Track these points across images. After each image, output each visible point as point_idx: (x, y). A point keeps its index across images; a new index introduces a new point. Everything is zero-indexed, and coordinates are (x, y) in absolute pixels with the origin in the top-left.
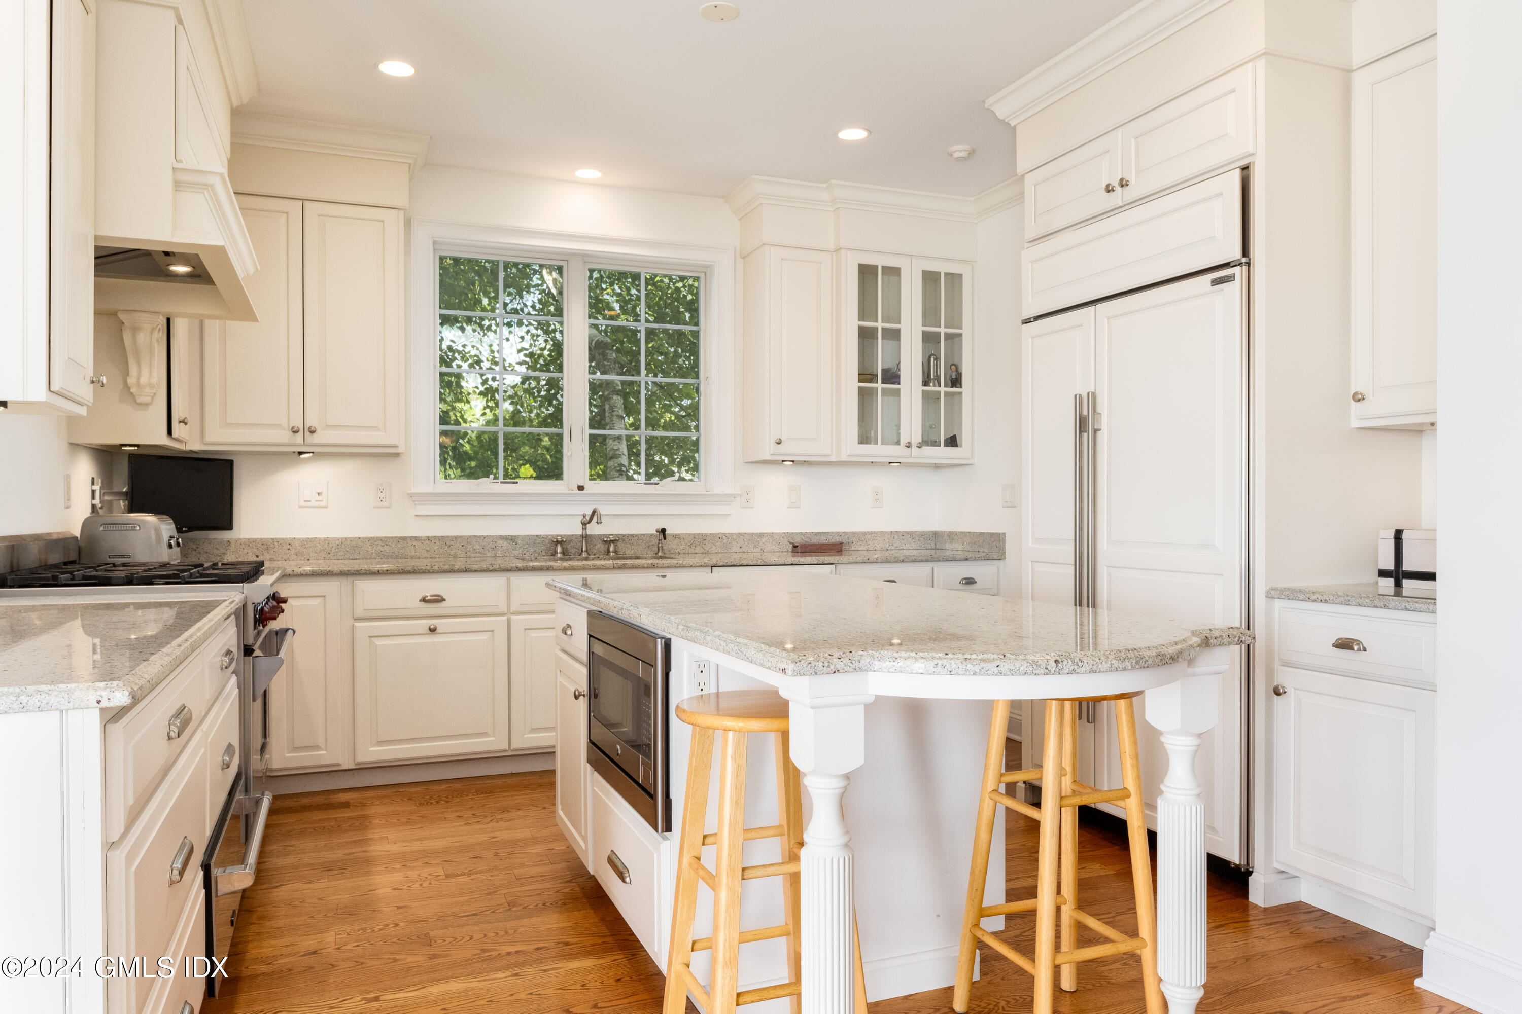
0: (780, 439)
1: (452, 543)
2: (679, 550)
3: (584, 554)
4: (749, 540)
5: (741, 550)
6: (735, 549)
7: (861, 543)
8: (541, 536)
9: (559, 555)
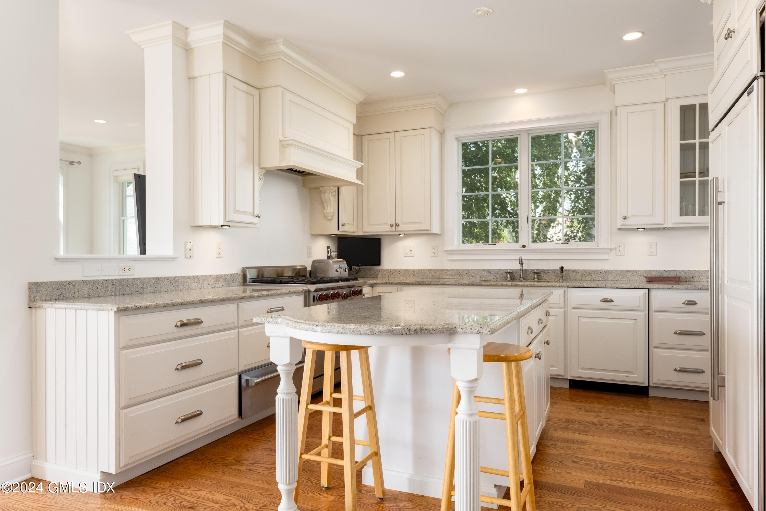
0: (625, 216)
1: (462, 272)
2: (576, 278)
3: (521, 279)
4: (620, 274)
5: (614, 279)
6: (610, 278)
7: (702, 277)
8: (502, 270)
9: (509, 279)
